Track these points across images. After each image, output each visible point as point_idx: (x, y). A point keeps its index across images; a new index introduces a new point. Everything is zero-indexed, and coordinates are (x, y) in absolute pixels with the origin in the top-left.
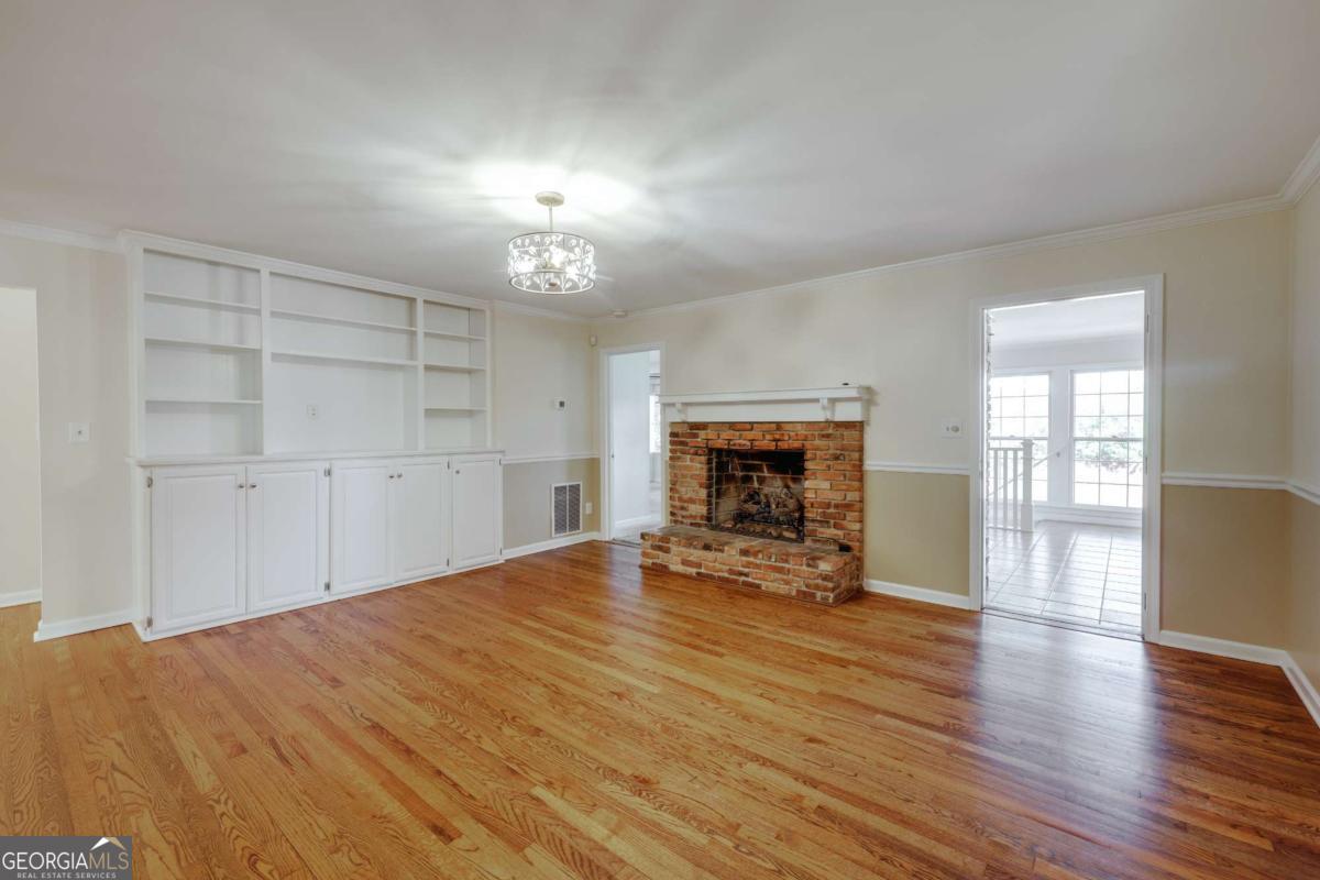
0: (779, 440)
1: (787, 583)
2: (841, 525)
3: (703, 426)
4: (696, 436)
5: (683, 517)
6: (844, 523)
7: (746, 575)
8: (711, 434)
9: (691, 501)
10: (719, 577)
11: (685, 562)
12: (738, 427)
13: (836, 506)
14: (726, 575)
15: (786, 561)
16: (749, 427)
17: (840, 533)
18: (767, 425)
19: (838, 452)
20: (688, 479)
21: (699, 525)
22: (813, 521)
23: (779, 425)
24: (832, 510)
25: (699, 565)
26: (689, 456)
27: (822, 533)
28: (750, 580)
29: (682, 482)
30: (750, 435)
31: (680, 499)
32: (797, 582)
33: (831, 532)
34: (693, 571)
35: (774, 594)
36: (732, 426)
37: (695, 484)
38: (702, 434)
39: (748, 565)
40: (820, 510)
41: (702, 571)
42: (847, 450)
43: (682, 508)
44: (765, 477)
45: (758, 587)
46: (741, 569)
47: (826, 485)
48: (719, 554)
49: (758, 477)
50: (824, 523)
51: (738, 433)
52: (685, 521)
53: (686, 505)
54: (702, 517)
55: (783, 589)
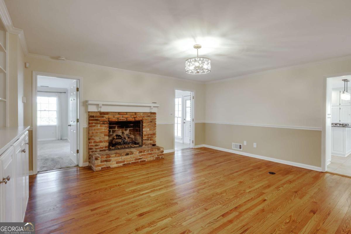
0: (136, 118)
1: (153, 157)
2: (152, 139)
3: (107, 113)
4: (103, 117)
5: (96, 149)
6: (153, 138)
7: (141, 159)
8: (110, 116)
9: (101, 142)
10: (132, 163)
11: (117, 163)
12: (122, 113)
13: (151, 135)
14: (134, 161)
15: (153, 151)
16: (125, 113)
17: (152, 141)
18: (132, 113)
19: (151, 120)
20: (99, 134)
21: (105, 150)
22: (145, 140)
23: (136, 113)
24: (149, 136)
25: (124, 162)
26: (99, 125)
27: (147, 143)
28: (142, 160)
29: (96, 135)
30: (126, 116)
31: (95, 142)
32: (156, 155)
33: (149, 142)
34: (121, 164)
35: (150, 161)
36: (119, 113)
37: (103, 135)
38: (106, 116)
39: (142, 155)
40: (147, 137)
41: (125, 163)
42: (153, 120)
43: (96, 146)
44: (116, 130)
45: (145, 161)
46: (139, 157)
47: (148, 129)
48: (132, 156)
49: (113, 130)
50: (148, 140)
51: (121, 116)
52: (97, 150)
53: (98, 144)
54: (106, 147)
55: (152, 159)
